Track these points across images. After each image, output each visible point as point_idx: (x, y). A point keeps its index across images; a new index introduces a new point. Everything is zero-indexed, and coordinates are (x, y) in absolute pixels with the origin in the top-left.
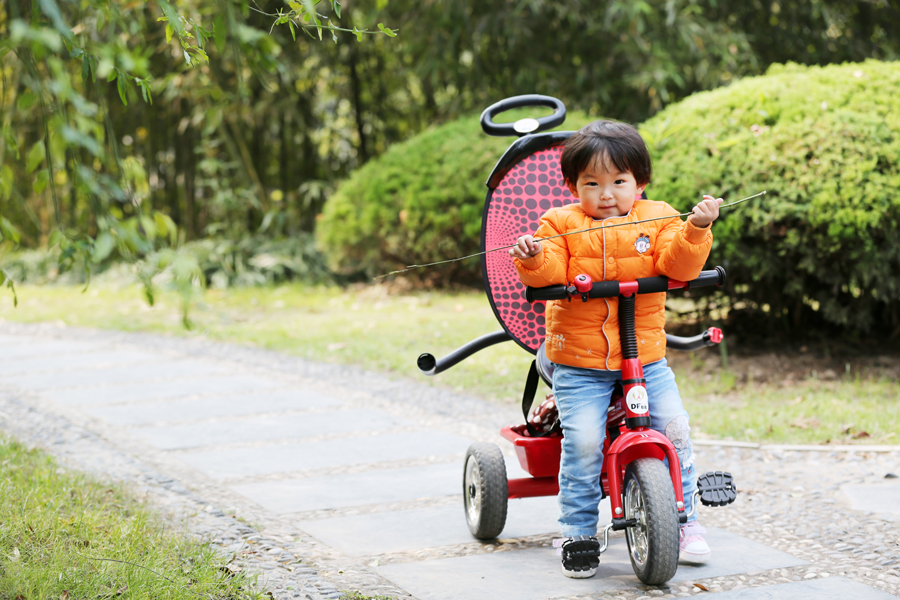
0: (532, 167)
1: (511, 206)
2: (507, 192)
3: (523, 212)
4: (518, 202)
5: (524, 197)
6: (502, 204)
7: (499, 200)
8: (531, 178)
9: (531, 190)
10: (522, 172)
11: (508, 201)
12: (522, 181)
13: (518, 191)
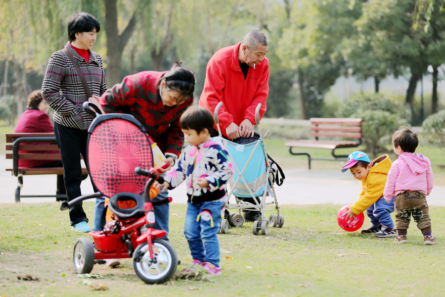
0: (104, 126)
1: (98, 140)
2: (96, 135)
3: (102, 143)
4: (100, 139)
5: (102, 137)
6: (94, 140)
7: (93, 138)
8: (104, 130)
9: (104, 135)
10: (101, 128)
11: (96, 138)
12: (101, 131)
13: (100, 135)
